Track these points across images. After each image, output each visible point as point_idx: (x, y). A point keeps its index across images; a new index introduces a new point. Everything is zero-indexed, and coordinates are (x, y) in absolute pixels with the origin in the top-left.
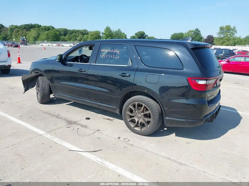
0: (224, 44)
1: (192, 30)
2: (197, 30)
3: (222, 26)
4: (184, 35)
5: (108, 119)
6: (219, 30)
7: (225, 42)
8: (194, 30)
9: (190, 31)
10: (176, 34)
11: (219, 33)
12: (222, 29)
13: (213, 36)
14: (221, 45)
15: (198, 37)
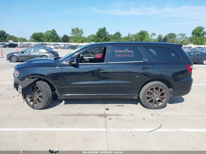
0: (77, 41)
1: (49, 30)
2: (53, 30)
3: (73, 28)
4: (43, 34)
5: (118, 106)
6: (72, 31)
7: (77, 40)
8: (51, 30)
9: (48, 31)
10: (36, 33)
11: (72, 34)
12: (73, 30)
13: (68, 36)
14: (75, 43)
15: (56, 36)
